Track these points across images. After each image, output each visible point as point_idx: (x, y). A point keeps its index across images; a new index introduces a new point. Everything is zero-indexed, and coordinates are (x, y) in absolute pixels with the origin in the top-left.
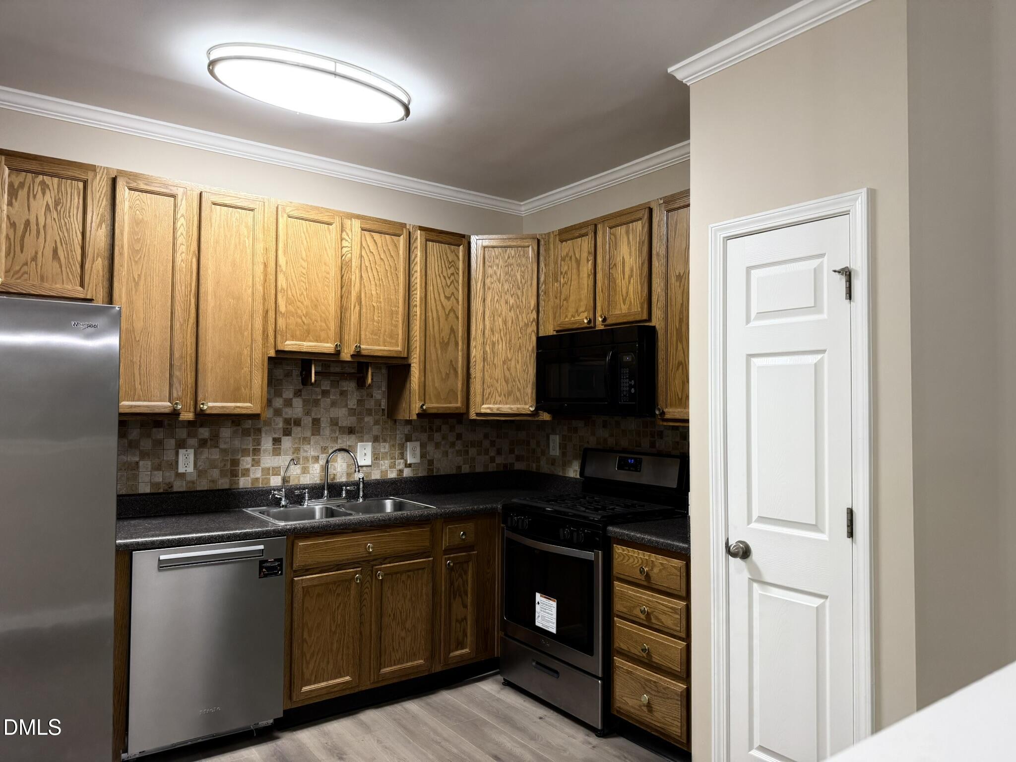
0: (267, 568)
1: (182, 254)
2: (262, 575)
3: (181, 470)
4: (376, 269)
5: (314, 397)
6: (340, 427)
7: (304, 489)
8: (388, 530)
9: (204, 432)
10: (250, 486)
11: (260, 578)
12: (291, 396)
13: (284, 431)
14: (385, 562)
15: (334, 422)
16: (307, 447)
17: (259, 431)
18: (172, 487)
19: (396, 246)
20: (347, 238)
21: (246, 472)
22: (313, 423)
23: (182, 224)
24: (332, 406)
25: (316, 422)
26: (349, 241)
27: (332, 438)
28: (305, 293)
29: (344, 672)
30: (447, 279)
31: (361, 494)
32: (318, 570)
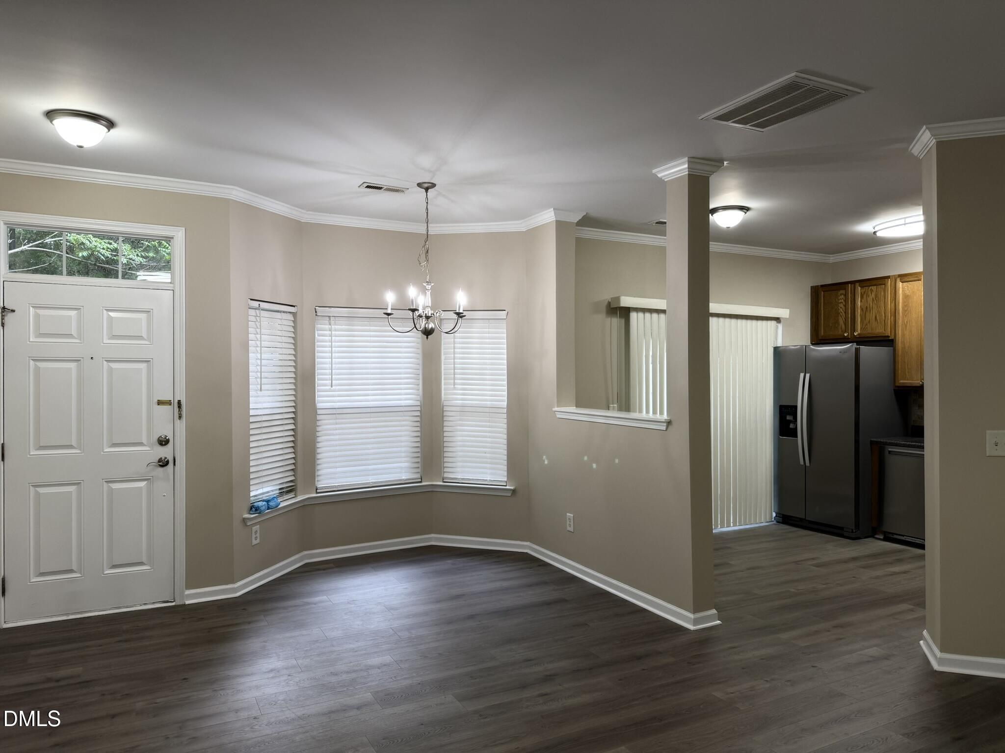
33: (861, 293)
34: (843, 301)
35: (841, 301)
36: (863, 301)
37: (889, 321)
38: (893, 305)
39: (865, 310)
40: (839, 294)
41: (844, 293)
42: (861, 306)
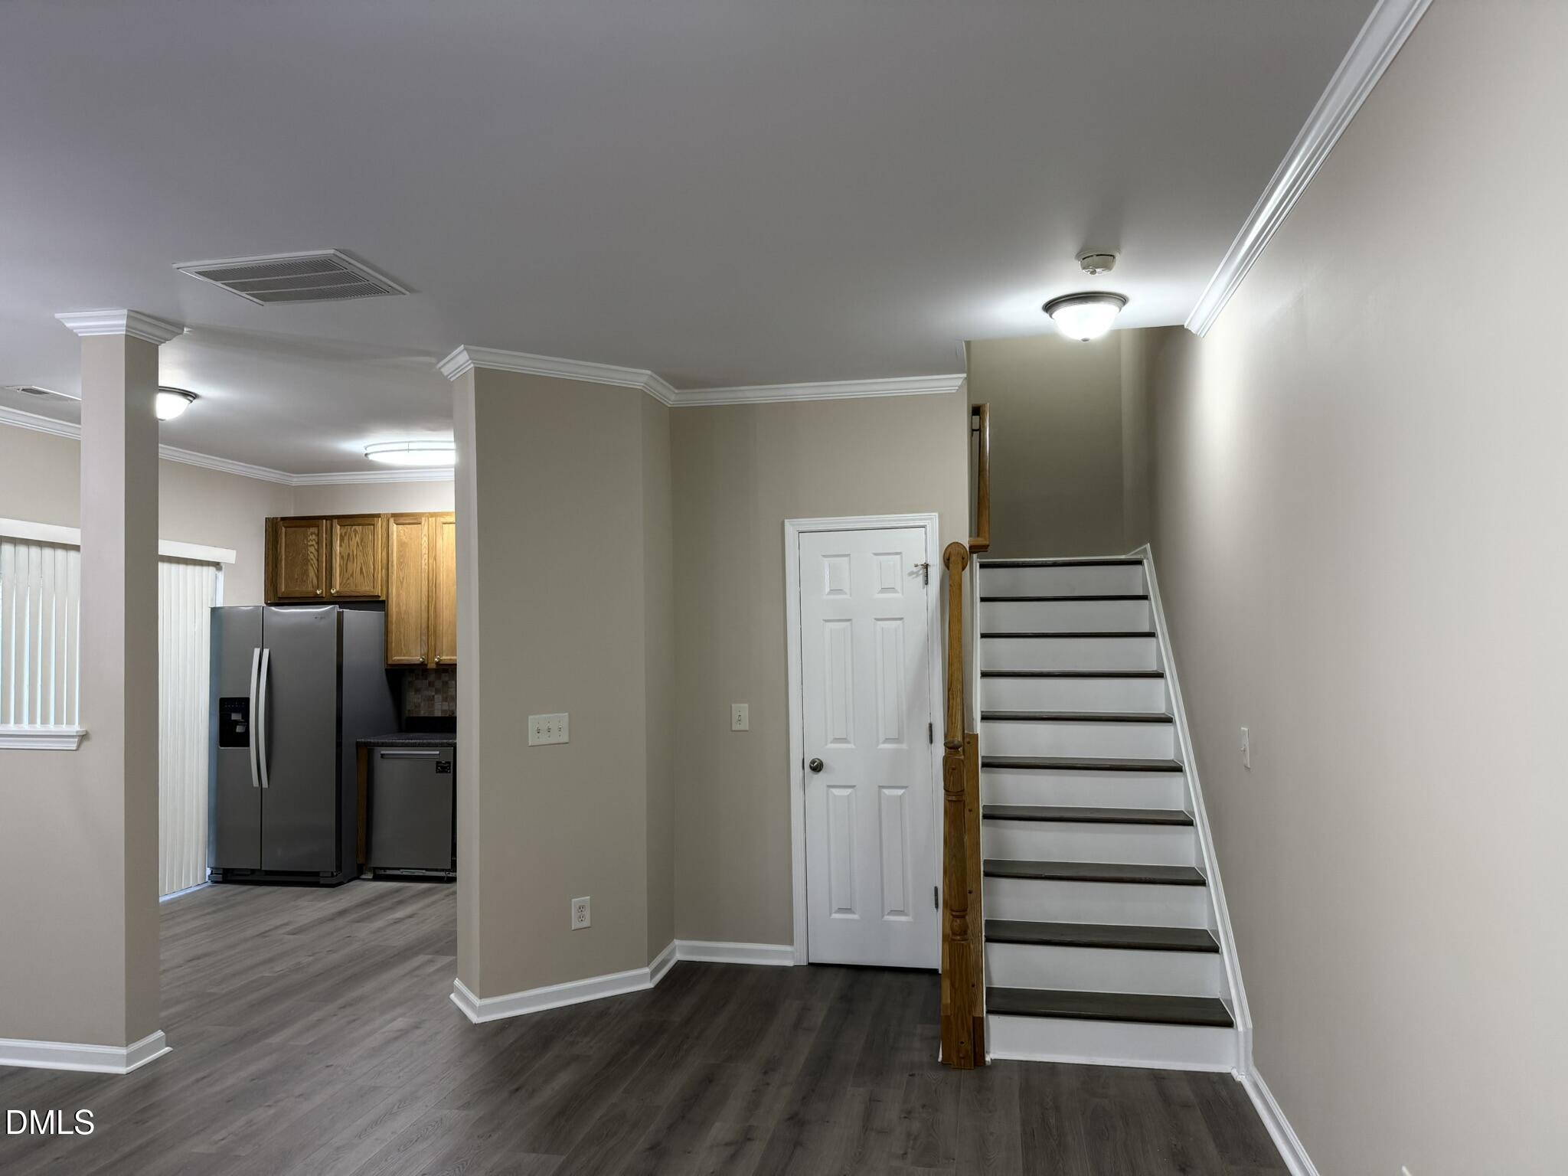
0: (441, 767)
1: (425, 560)
2: (438, 771)
11: (436, 772)
23: (425, 541)
33: (341, 534)
34: (314, 543)
35: (311, 543)
36: (343, 545)
37: (380, 575)
38: (384, 554)
39: (346, 558)
40: (309, 533)
41: (316, 532)
42: (340, 553)
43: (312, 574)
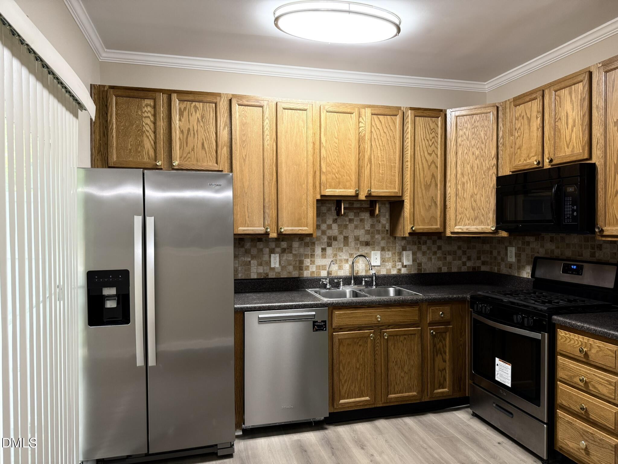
0: (317, 326)
1: (267, 141)
2: (315, 330)
3: (273, 266)
4: (381, 139)
5: (344, 223)
6: (360, 241)
7: (340, 279)
8: (390, 308)
9: (284, 245)
10: (310, 276)
11: (313, 331)
12: (331, 222)
13: (328, 244)
14: (389, 328)
15: (357, 239)
16: (341, 254)
17: (313, 244)
18: (268, 275)
19: (394, 123)
20: (362, 121)
21: (307, 268)
22: (344, 239)
23: (267, 123)
24: (355, 229)
25: (346, 238)
26: (364, 123)
27: (355, 248)
28: (337, 159)
29: (365, 394)
30: (429, 141)
31: (374, 283)
32: (347, 329)
33: (180, 109)
34: (149, 115)
35: (146, 114)
36: (183, 120)
37: (222, 151)
39: (186, 132)
40: (144, 105)
41: (152, 104)
42: (179, 127)
43: (148, 144)
